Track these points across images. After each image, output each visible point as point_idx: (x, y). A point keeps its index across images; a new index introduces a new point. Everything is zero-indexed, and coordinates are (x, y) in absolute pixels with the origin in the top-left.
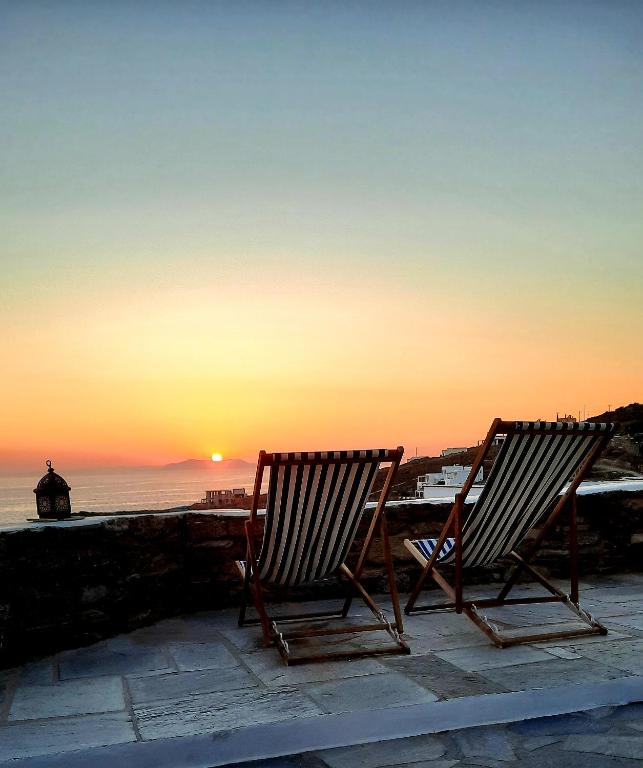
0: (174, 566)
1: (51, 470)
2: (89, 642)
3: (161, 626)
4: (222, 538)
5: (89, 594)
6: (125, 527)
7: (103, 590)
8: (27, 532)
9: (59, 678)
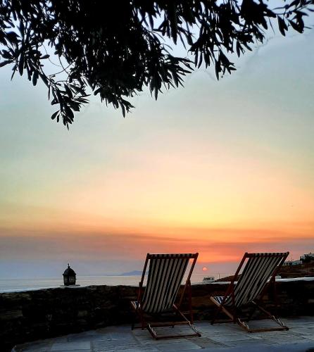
0: (113, 306)
1: (69, 267)
2: (80, 331)
3: (108, 328)
4: (133, 296)
5: (81, 314)
6: (95, 289)
7: (86, 312)
8: (59, 288)
9: (68, 341)
